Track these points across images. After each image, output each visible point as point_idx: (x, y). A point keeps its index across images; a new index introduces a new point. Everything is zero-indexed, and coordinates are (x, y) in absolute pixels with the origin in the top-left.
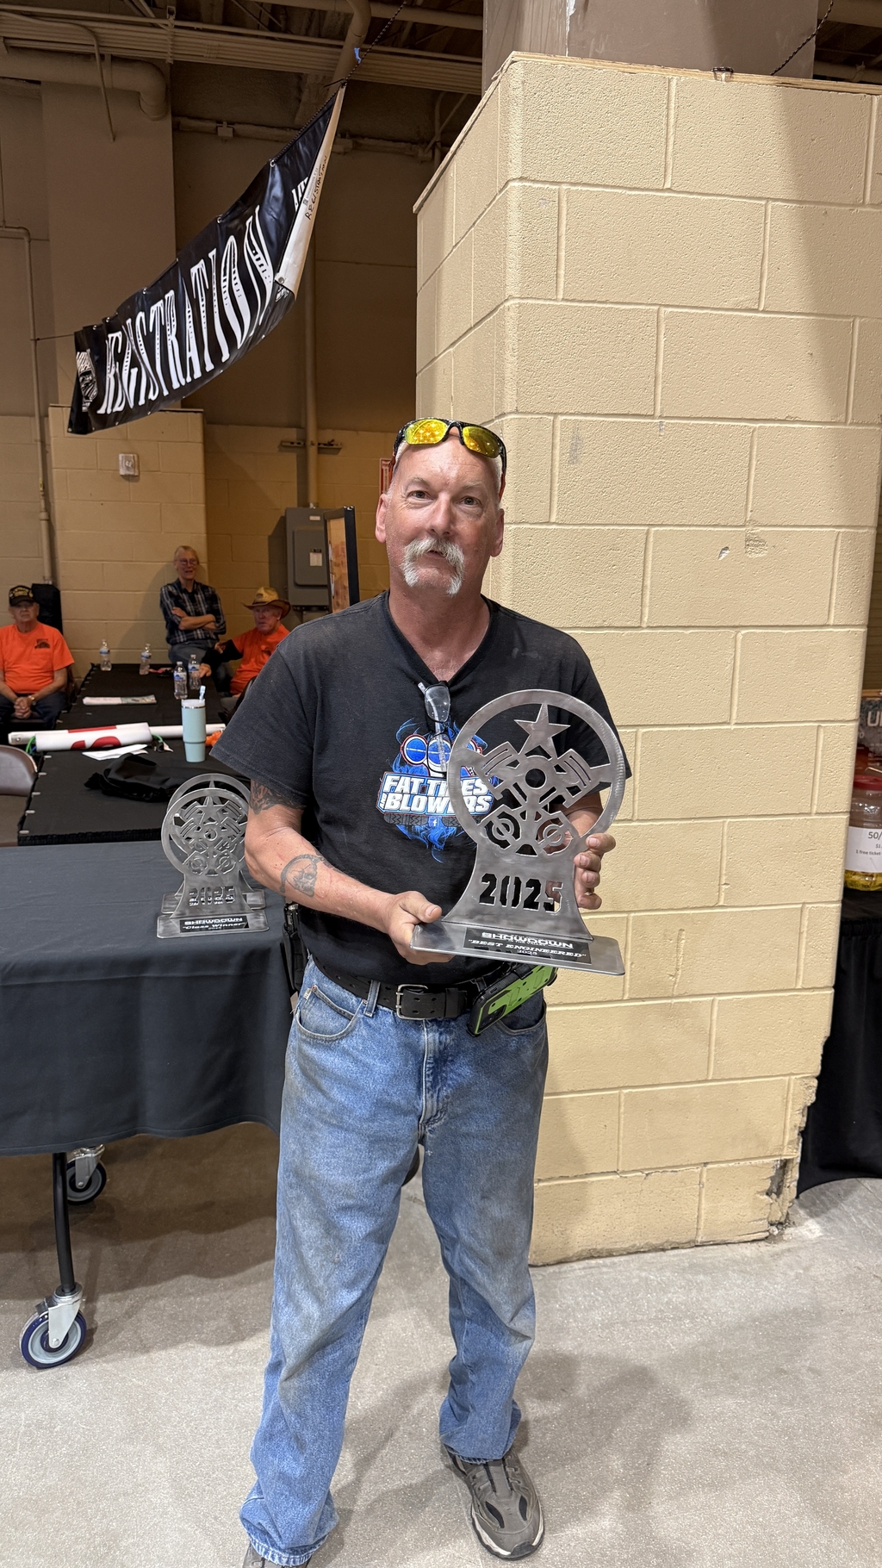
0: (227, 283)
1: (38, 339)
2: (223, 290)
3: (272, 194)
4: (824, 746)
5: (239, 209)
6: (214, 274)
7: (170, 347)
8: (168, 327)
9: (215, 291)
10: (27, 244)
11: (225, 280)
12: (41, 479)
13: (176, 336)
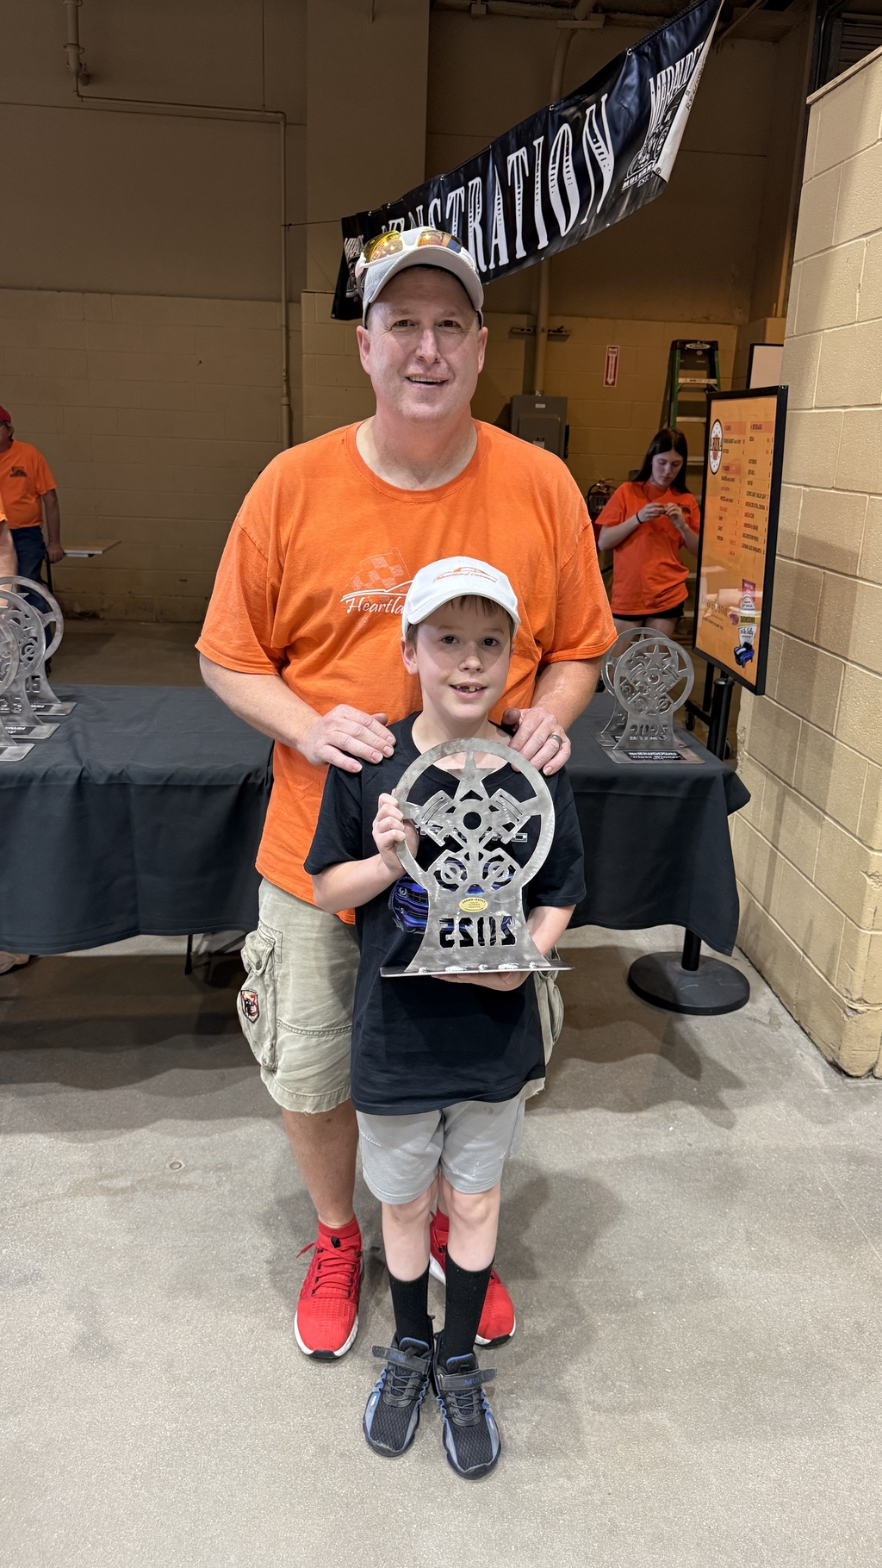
0: (556, 171)
1: (290, 225)
2: (550, 178)
3: (625, 83)
5: (577, 97)
6: (539, 162)
7: (471, 235)
8: (470, 215)
9: (538, 179)
10: (282, 128)
11: (554, 168)
12: (284, 365)
13: (481, 223)
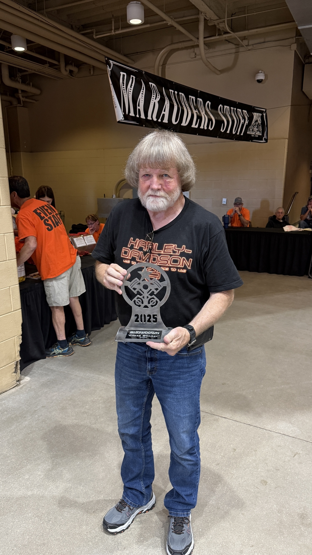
4: (6, 240)
